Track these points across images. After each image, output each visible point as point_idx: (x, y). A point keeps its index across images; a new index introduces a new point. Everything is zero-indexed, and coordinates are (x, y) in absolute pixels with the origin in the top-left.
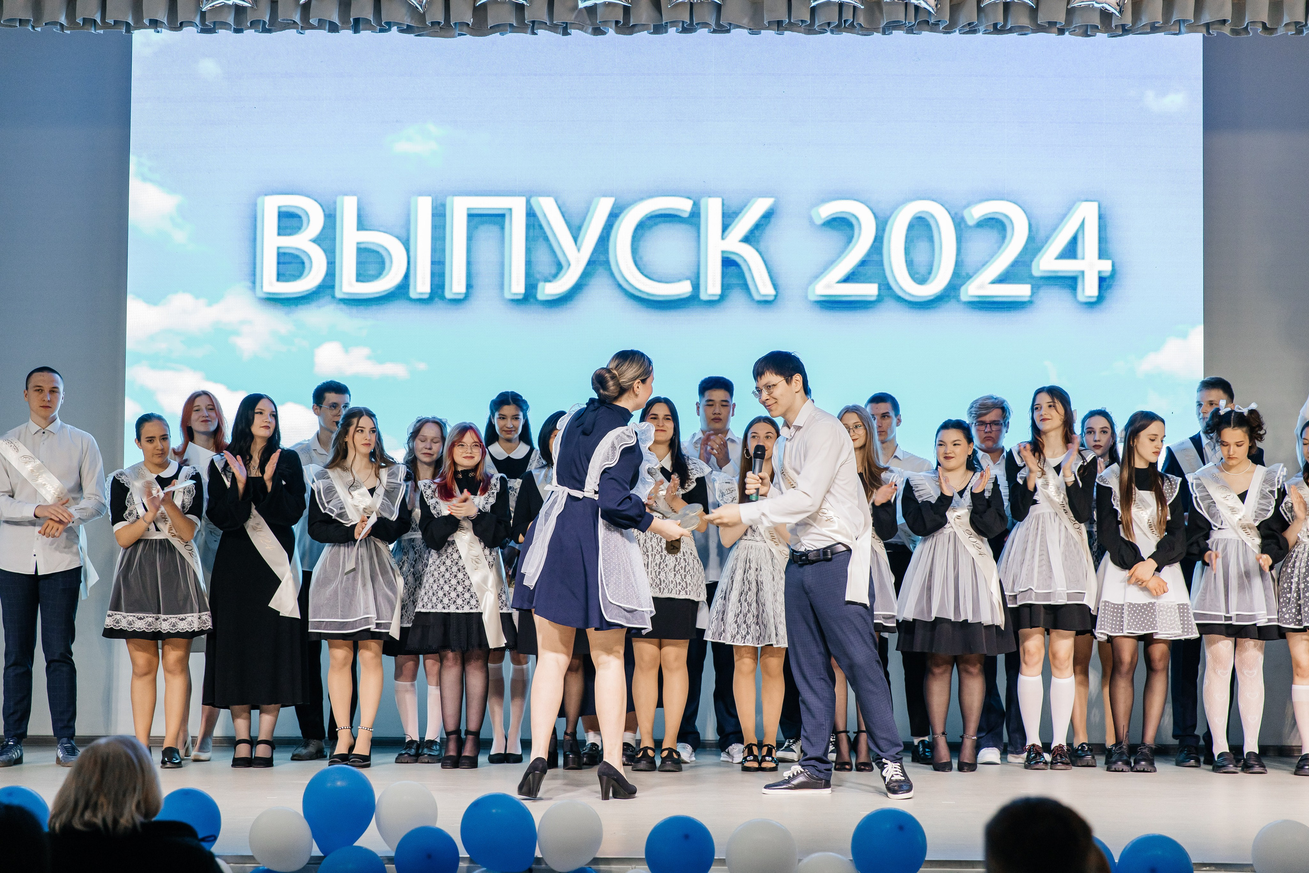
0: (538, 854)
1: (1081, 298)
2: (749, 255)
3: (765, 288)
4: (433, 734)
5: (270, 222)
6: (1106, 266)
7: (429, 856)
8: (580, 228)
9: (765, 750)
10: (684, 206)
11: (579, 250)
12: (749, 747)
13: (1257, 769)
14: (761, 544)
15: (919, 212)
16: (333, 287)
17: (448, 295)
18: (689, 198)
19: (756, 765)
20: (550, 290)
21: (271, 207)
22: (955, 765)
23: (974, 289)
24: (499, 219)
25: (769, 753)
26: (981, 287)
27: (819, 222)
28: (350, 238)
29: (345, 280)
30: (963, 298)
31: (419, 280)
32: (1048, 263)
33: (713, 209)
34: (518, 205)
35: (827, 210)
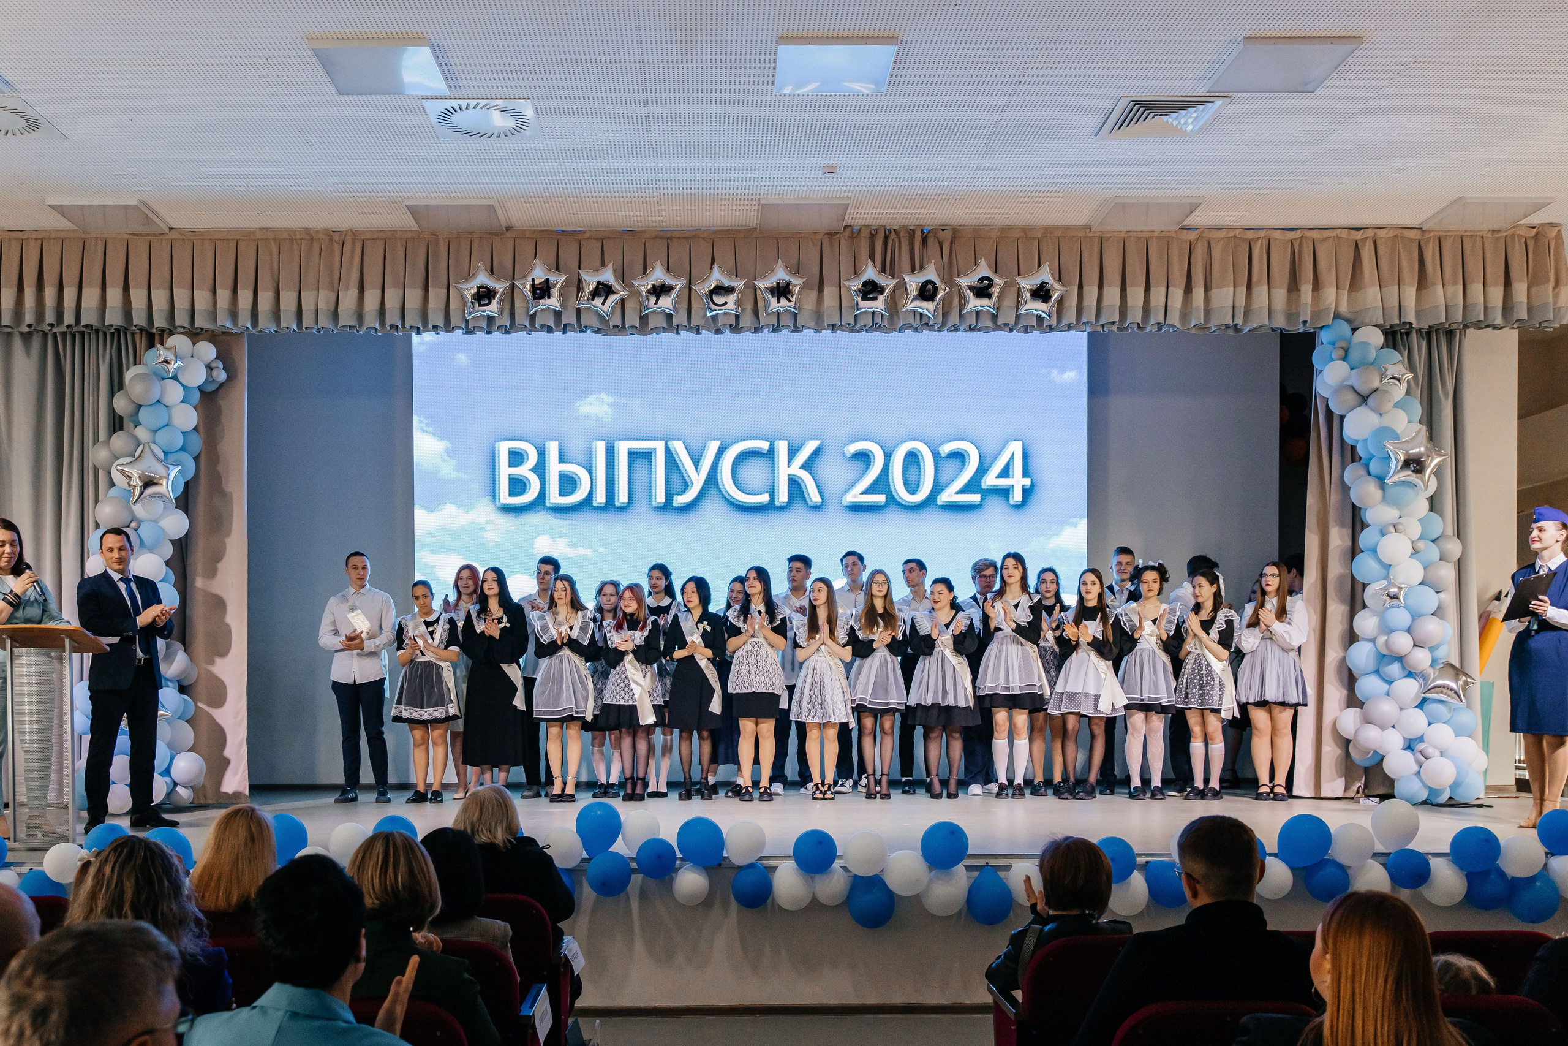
0: (725, 854)
1: (1012, 502)
2: (806, 477)
3: (816, 498)
4: (614, 779)
5: (503, 458)
6: (1027, 482)
7: (659, 857)
9: (826, 787)
10: (764, 445)
11: (699, 475)
12: (817, 785)
13: (1159, 796)
14: (823, 658)
16: (544, 499)
17: (617, 504)
18: (767, 440)
19: (821, 796)
20: (680, 500)
21: (503, 449)
22: (945, 794)
23: (944, 498)
24: (648, 455)
25: (829, 789)
26: (950, 495)
27: (848, 455)
28: (554, 468)
29: (552, 495)
30: (939, 503)
31: (598, 495)
32: (991, 480)
33: (782, 447)
34: (659, 446)
35: (853, 448)
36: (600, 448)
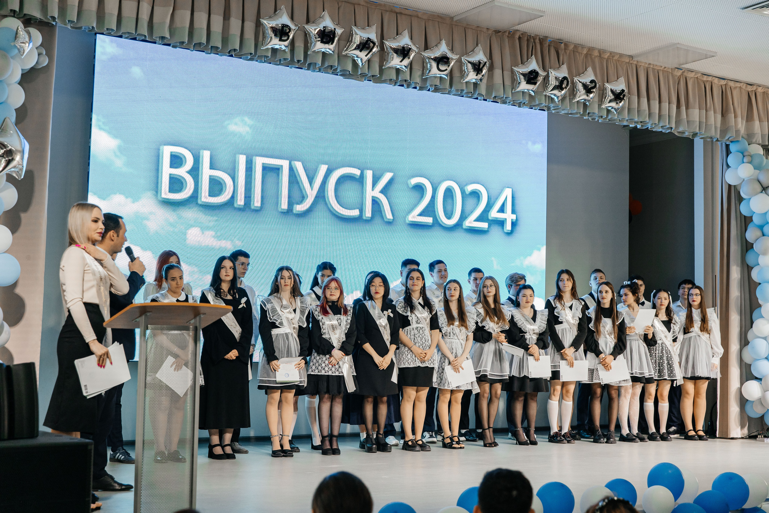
1: (505, 231)
2: (383, 199)
3: (389, 216)
5: (166, 160)
6: (514, 217)
8: (313, 178)
10: (357, 172)
11: (312, 190)
15: (448, 186)
16: (197, 197)
17: (252, 207)
18: (359, 169)
20: (299, 208)
21: (167, 152)
23: (467, 223)
24: (277, 170)
26: (470, 222)
27: (411, 186)
28: (206, 173)
29: (203, 195)
30: (464, 227)
31: (239, 198)
32: (494, 214)
33: (369, 175)
34: (285, 164)
35: (414, 181)
36: (242, 160)
